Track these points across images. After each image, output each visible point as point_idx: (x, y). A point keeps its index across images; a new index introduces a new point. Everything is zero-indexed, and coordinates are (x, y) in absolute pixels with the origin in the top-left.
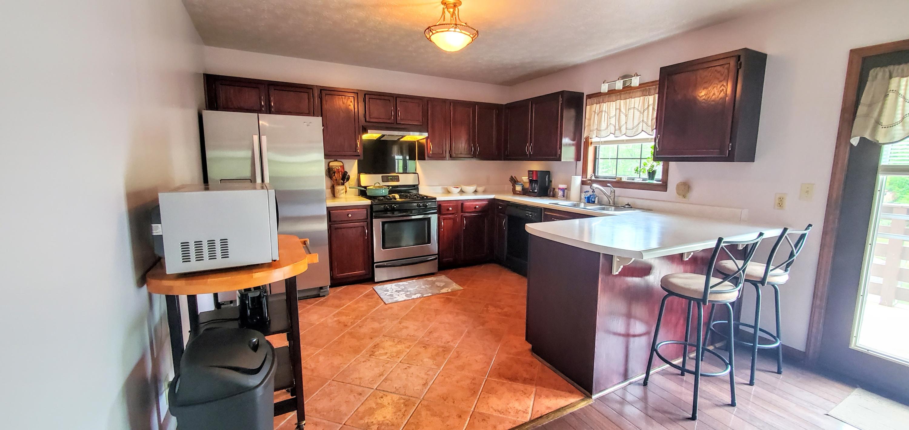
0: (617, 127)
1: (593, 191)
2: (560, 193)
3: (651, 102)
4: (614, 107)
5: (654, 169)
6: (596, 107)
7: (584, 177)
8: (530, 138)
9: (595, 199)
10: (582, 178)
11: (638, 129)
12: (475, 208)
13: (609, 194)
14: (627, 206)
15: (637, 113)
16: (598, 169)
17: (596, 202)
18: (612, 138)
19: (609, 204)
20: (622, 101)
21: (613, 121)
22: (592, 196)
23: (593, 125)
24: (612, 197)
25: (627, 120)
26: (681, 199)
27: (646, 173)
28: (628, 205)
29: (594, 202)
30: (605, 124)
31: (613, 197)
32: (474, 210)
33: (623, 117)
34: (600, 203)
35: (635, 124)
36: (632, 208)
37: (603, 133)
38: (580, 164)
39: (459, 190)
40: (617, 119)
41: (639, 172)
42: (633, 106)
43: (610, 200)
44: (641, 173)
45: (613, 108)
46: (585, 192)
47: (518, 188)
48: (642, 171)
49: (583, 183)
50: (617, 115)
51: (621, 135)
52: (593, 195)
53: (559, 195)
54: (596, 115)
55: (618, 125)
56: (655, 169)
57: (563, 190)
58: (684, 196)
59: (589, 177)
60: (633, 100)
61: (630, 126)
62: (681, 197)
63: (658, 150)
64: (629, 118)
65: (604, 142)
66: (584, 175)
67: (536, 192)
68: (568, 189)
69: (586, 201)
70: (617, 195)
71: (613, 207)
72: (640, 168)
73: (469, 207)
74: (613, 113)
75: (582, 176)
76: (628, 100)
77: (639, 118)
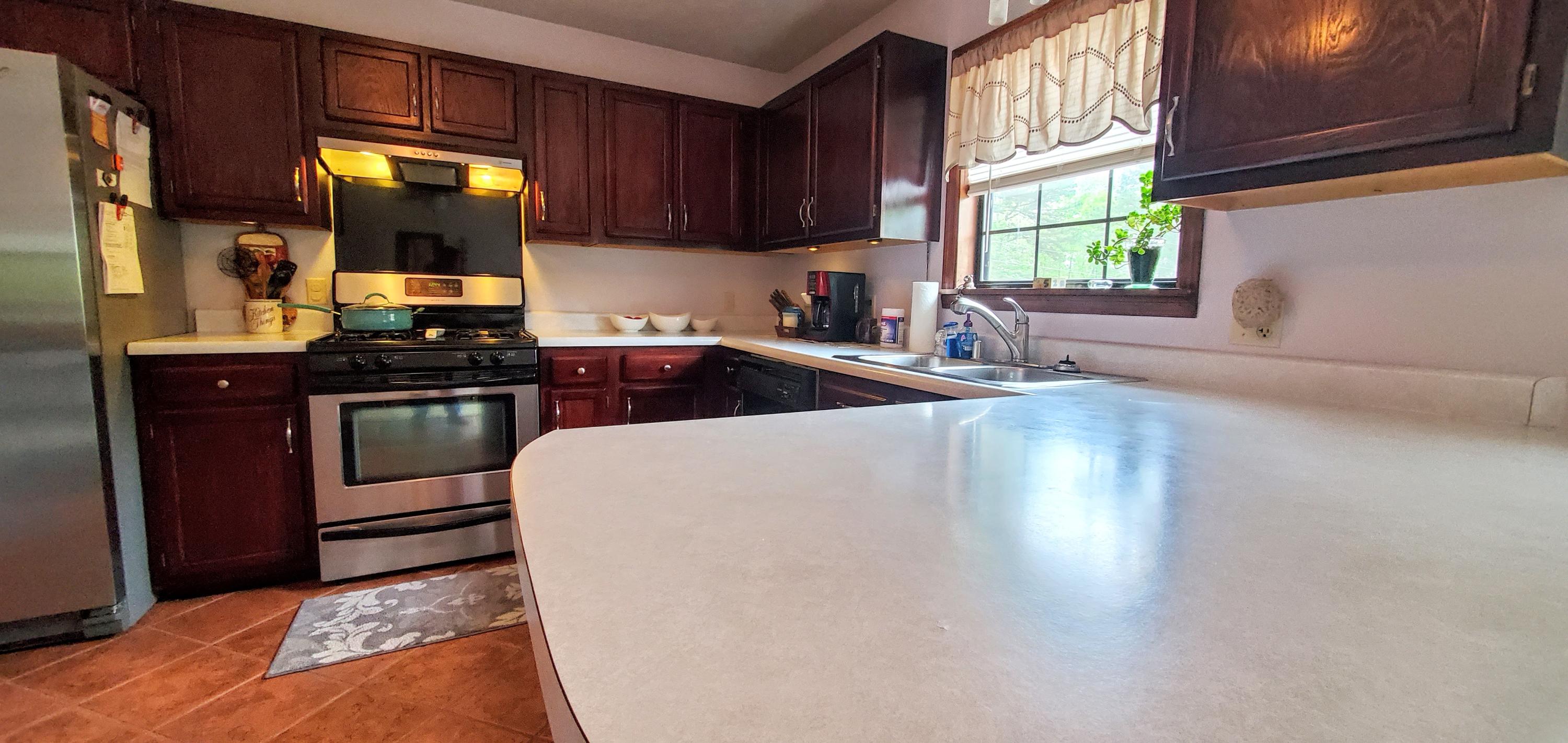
0: (1035, 123)
1: (968, 324)
2: (886, 331)
3: (1142, 22)
4: (1027, 61)
5: (1150, 246)
6: (975, 76)
7: (947, 285)
8: (810, 185)
9: (972, 345)
10: (943, 288)
11: (1098, 120)
12: (662, 369)
13: (1010, 329)
14: (1063, 367)
15: (1096, 66)
16: (986, 262)
17: (975, 356)
18: (1023, 163)
19: (1012, 362)
20: (1050, 43)
21: (1022, 107)
22: (963, 338)
23: (968, 130)
24: (1020, 338)
25: (1063, 96)
26: (1251, 339)
27: (1126, 258)
28: (1067, 362)
29: (971, 353)
30: (1000, 122)
31: (1023, 336)
32: (657, 375)
33: (1053, 92)
34: (986, 358)
35: (1091, 101)
36: (1079, 372)
37: (997, 150)
38: (938, 248)
39: (642, 323)
40: (1034, 102)
41: (1102, 258)
42: (1082, 47)
43: (1015, 348)
44: (1110, 263)
45: (1022, 66)
46: (945, 326)
47: (790, 320)
48: (1113, 252)
49: (945, 301)
50: (1035, 89)
51: (1045, 148)
52: (966, 334)
53: (882, 338)
54: (977, 99)
55: (1037, 119)
56: (1155, 245)
57: (893, 322)
58: (1263, 333)
59: (959, 284)
60: (1083, 27)
61: (1074, 111)
62: (1251, 333)
63: (1171, 154)
64: (1070, 90)
65: (1002, 179)
66: (946, 279)
67: (826, 329)
68: (906, 320)
69: (946, 353)
70: (1036, 334)
71: (1021, 369)
72: (1107, 244)
73: (645, 368)
74: (1022, 85)
75: (943, 283)
76: (1067, 34)
77: (1103, 82)
